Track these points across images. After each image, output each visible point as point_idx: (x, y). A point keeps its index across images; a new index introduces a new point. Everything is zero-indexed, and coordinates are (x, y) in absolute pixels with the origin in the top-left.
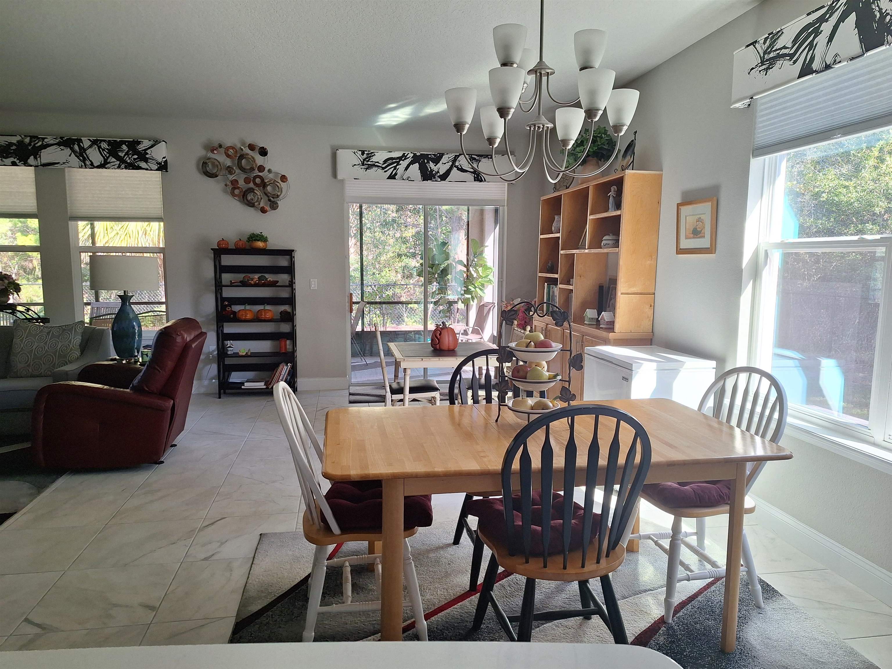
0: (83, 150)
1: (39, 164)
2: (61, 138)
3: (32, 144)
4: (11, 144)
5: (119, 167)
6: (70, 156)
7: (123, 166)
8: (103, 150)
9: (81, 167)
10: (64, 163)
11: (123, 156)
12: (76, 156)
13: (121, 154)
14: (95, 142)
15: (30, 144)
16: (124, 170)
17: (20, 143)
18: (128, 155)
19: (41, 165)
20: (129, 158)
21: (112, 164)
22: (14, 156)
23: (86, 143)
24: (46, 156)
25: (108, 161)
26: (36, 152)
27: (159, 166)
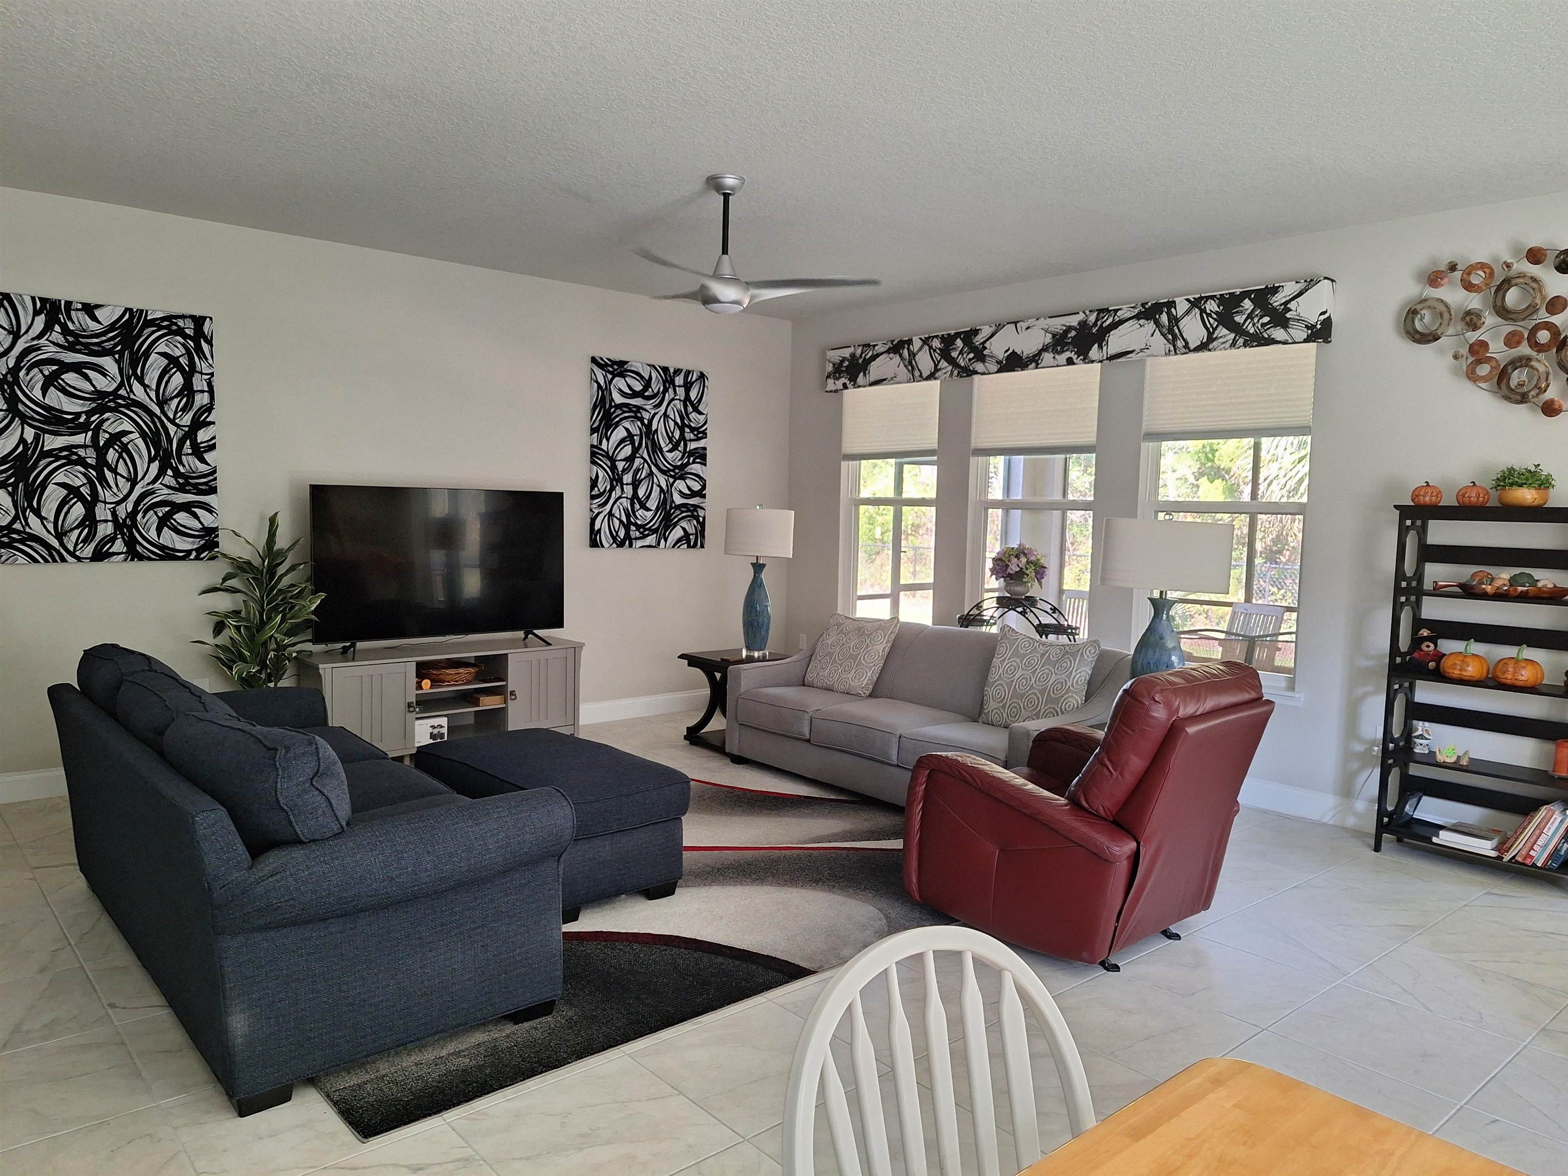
0: (1174, 321)
1: (1104, 358)
2: (1143, 305)
3: (1099, 323)
4: (1070, 328)
5: (1233, 344)
6: (1152, 335)
7: (1241, 341)
8: (1209, 315)
9: (1168, 354)
10: (1141, 350)
11: (1242, 322)
12: (1162, 334)
13: (1239, 319)
14: (1196, 304)
15: (1095, 324)
16: (1242, 349)
17: (1083, 324)
18: (1252, 319)
19: (1107, 359)
20: (1254, 325)
21: (1221, 340)
22: (1071, 347)
23: (1182, 306)
24: (1116, 341)
25: (1214, 336)
26: (1101, 336)
27: (1310, 331)
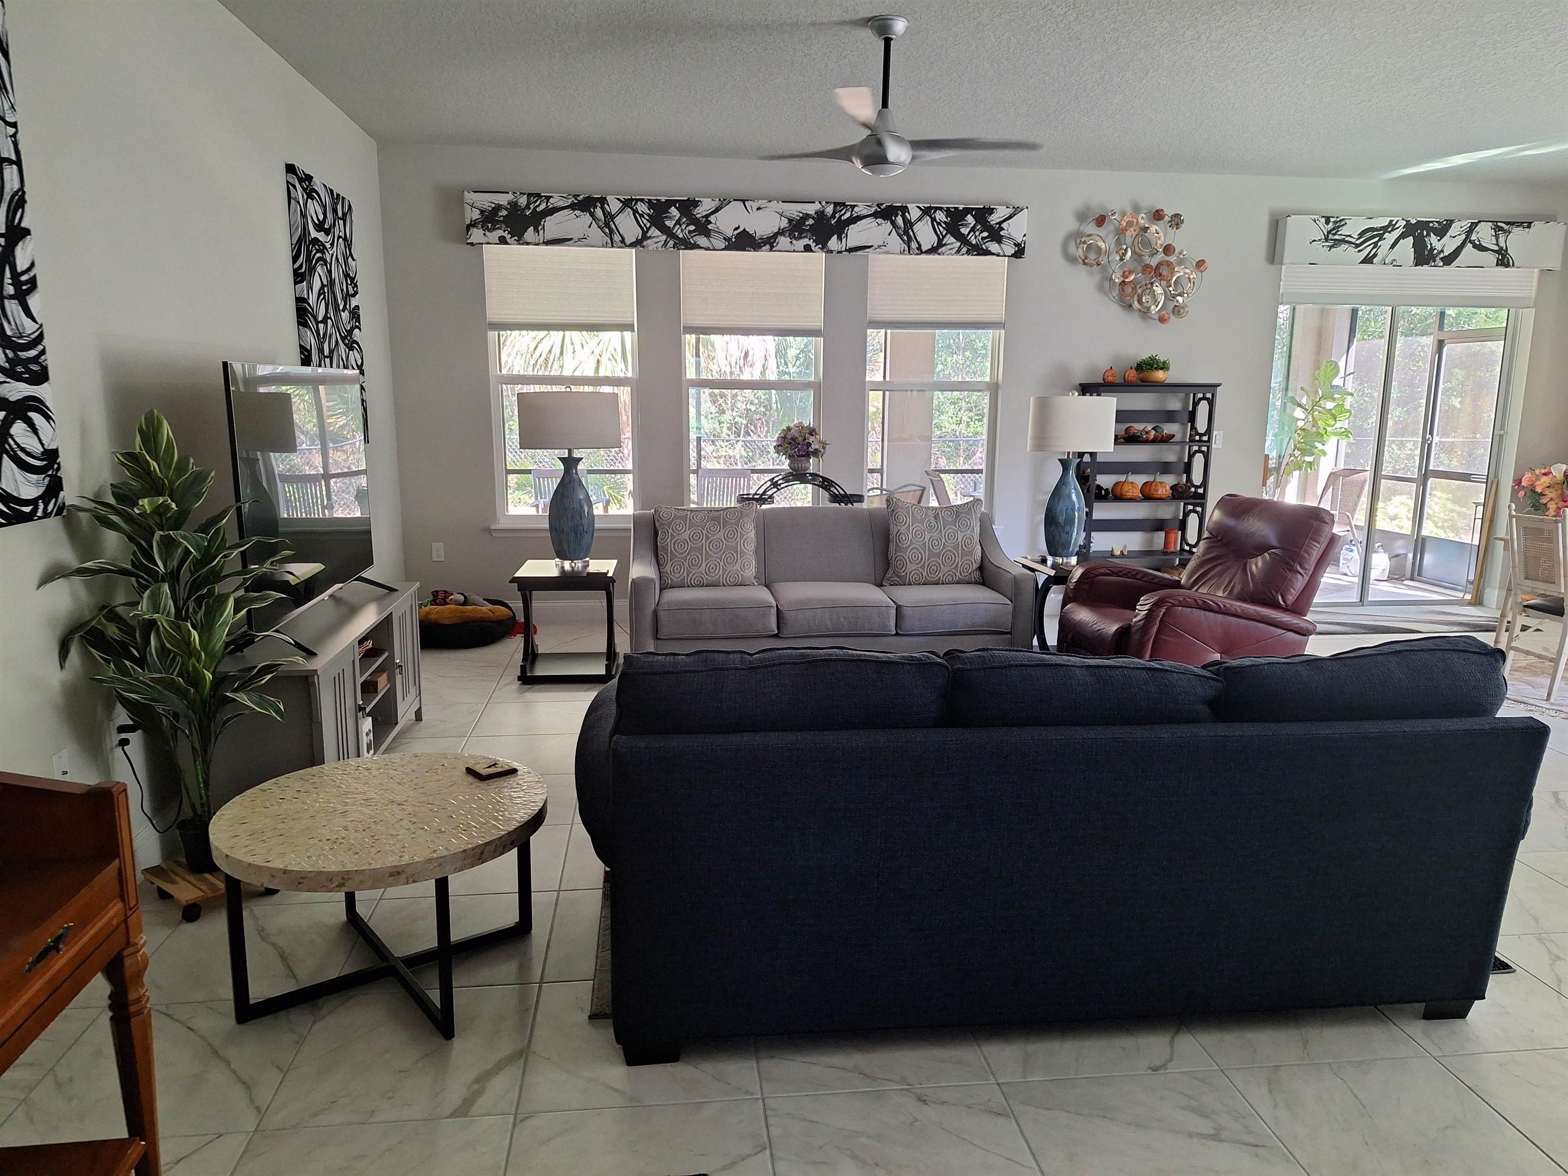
0: (909, 224)
1: (844, 249)
2: (879, 205)
3: (837, 215)
4: (806, 217)
5: (958, 251)
6: (889, 234)
7: (964, 250)
8: (939, 224)
9: (902, 253)
10: (879, 247)
11: (966, 233)
12: (898, 234)
13: (965, 231)
14: (927, 212)
15: (833, 216)
16: (966, 256)
17: (820, 214)
18: (975, 233)
19: (846, 250)
20: (976, 237)
21: (949, 247)
22: (809, 235)
23: (914, 214)
24: (856, 234)
25: (944, 243)
26: (840, 228)
27: (1017, 248)
